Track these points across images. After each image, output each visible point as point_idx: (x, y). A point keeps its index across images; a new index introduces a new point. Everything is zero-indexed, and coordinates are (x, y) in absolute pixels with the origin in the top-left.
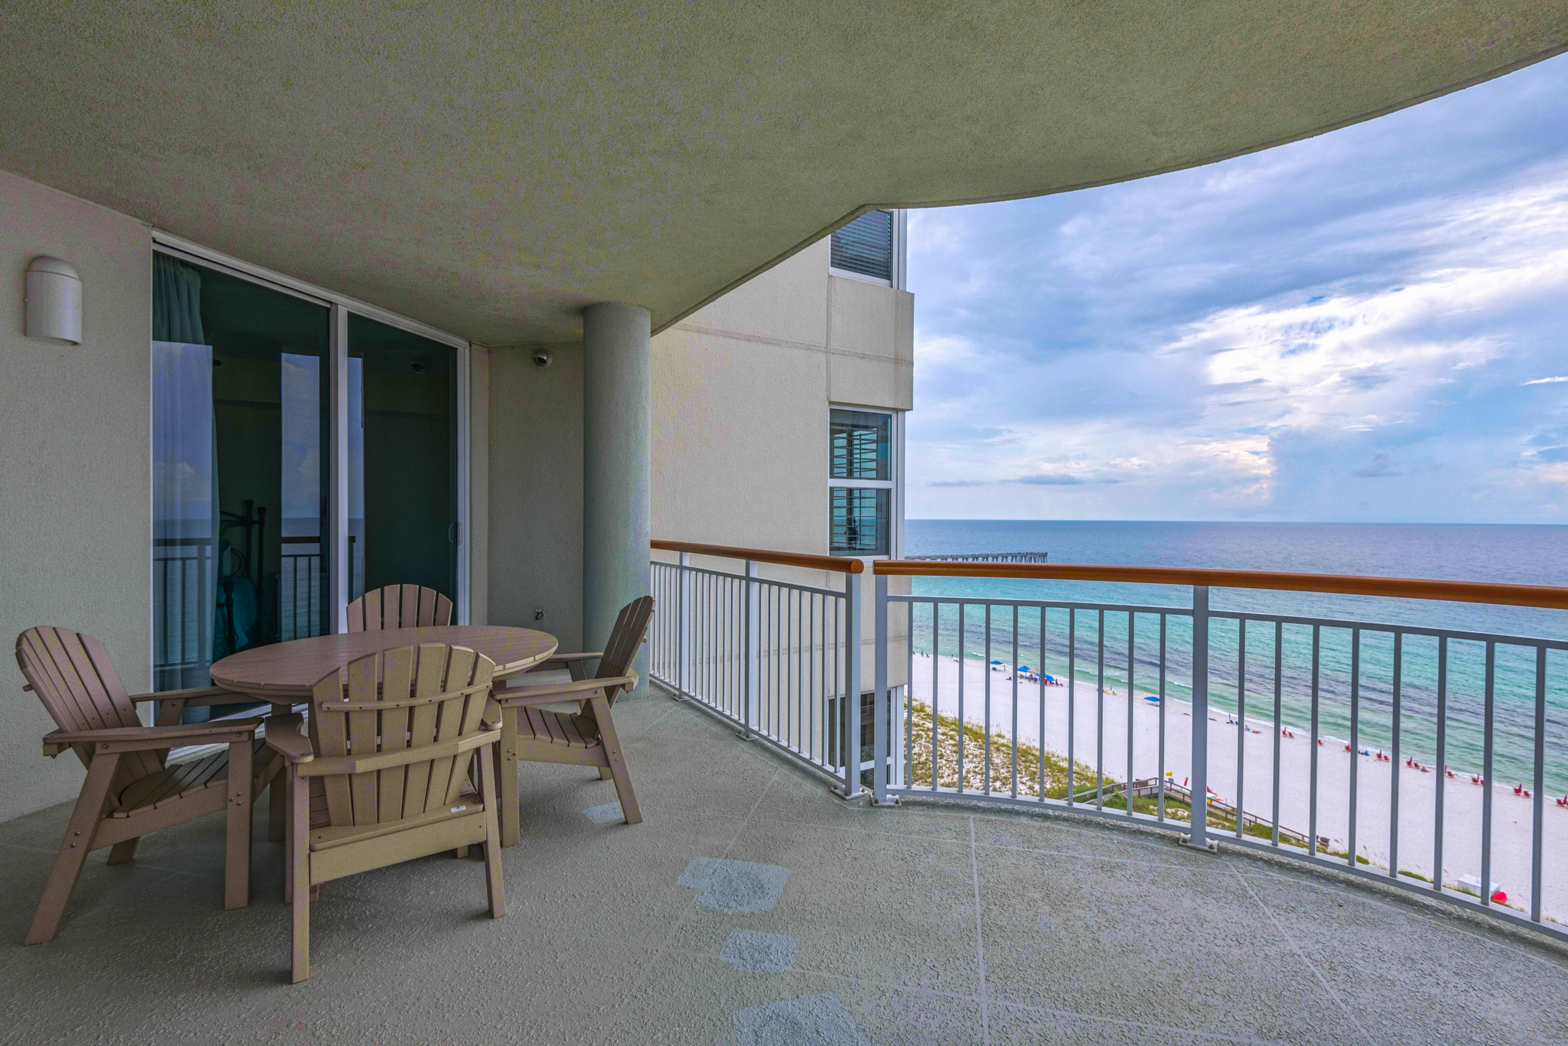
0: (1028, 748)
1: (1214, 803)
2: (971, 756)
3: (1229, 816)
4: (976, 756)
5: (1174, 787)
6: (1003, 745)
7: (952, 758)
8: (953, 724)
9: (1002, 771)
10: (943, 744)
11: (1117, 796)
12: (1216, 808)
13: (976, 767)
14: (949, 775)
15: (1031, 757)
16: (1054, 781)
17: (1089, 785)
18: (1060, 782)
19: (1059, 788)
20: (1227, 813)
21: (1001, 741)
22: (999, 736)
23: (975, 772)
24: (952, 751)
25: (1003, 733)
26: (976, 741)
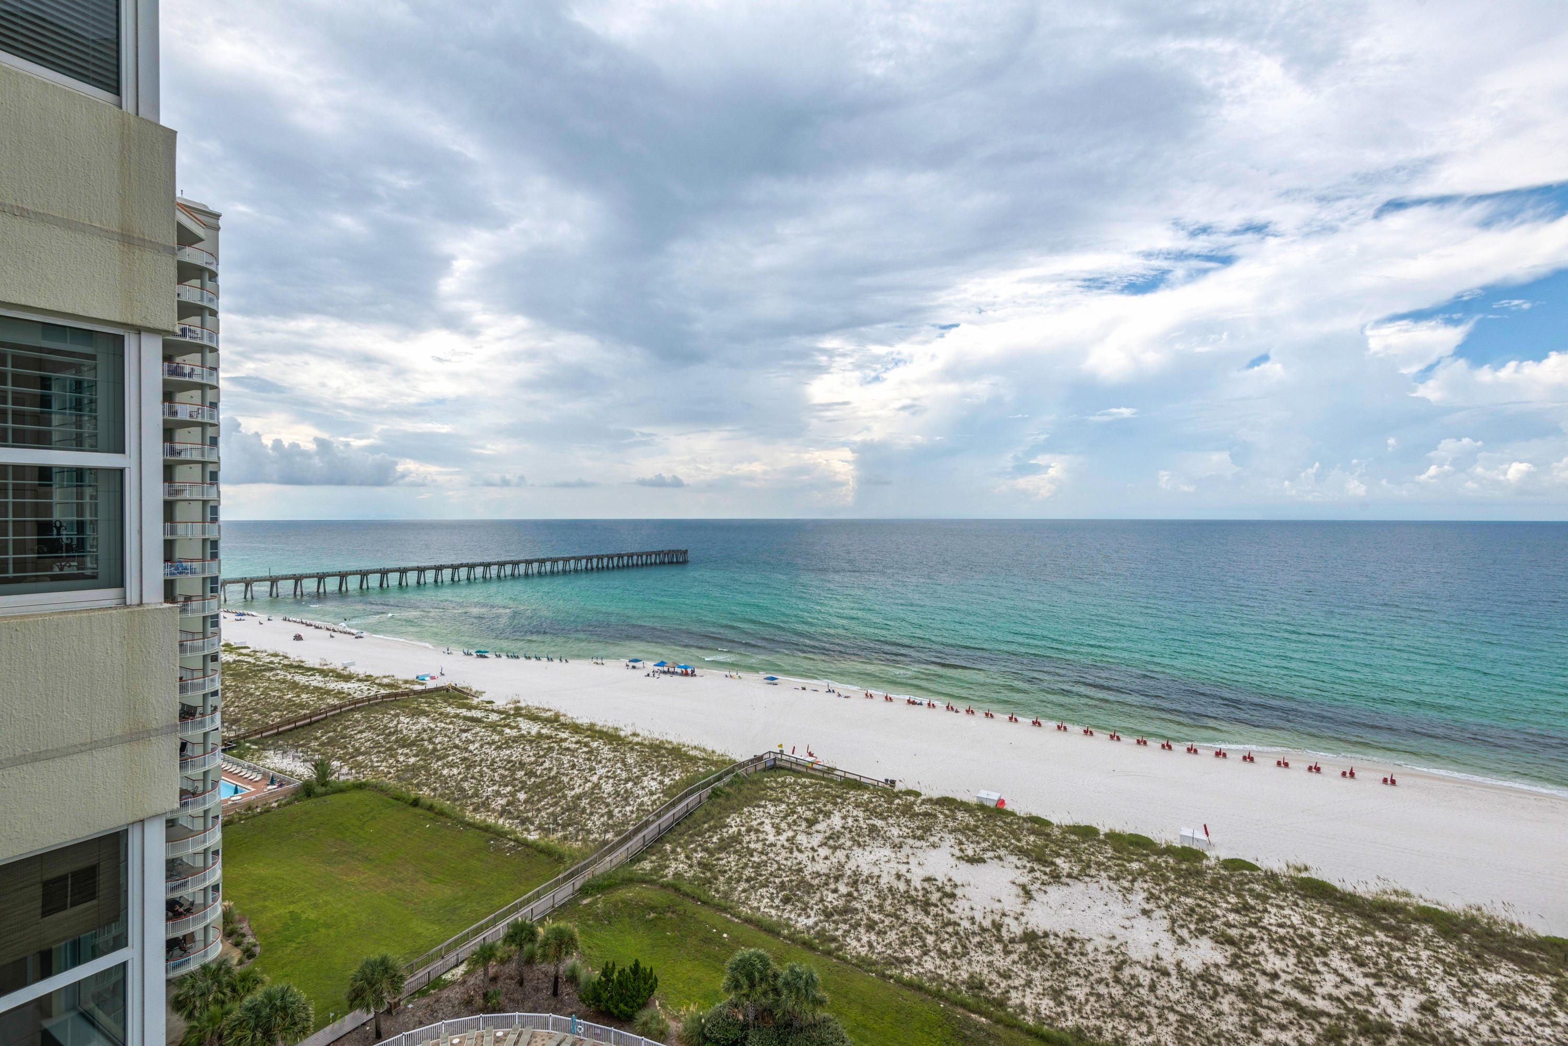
0: (662, 742)
1: (815, 766)
2: (604, 761)
3: (826, 775)
4: (610, 760)
5: (784, 757)
6: (637, 744)
7: (584, 767)
8: (588, 730)
9: (635, 770)
10: (576, 754)
11: (737, 776)
12: (815, 770)
13: (608, 772)
14: (580, 785)
15: (663, 751)
16: (683, 772)
17: (714, 769)
18: (688, 771)
19: (687, 777)
20: (824, 772)
21: (636, 739)
22: (635, 735)
23: (607, 777)
24: (585, 759)
25: (638, 731)
26: (611, 744)
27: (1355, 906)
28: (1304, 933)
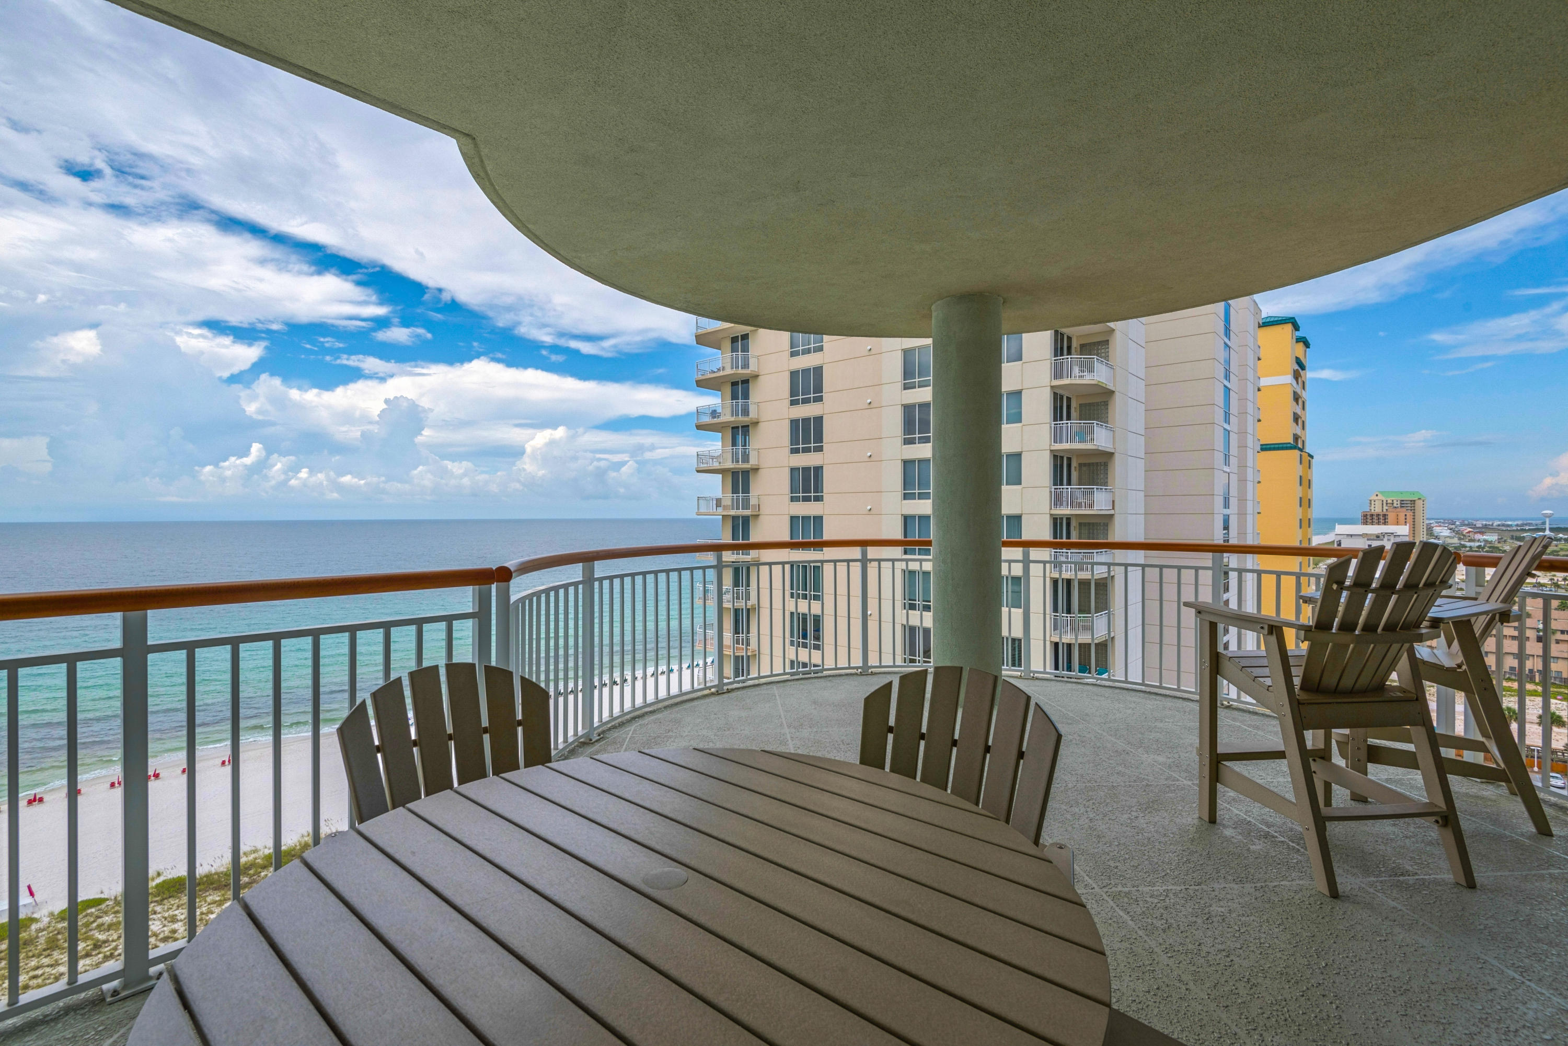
27: (212, 884)
28: (167, 934)
